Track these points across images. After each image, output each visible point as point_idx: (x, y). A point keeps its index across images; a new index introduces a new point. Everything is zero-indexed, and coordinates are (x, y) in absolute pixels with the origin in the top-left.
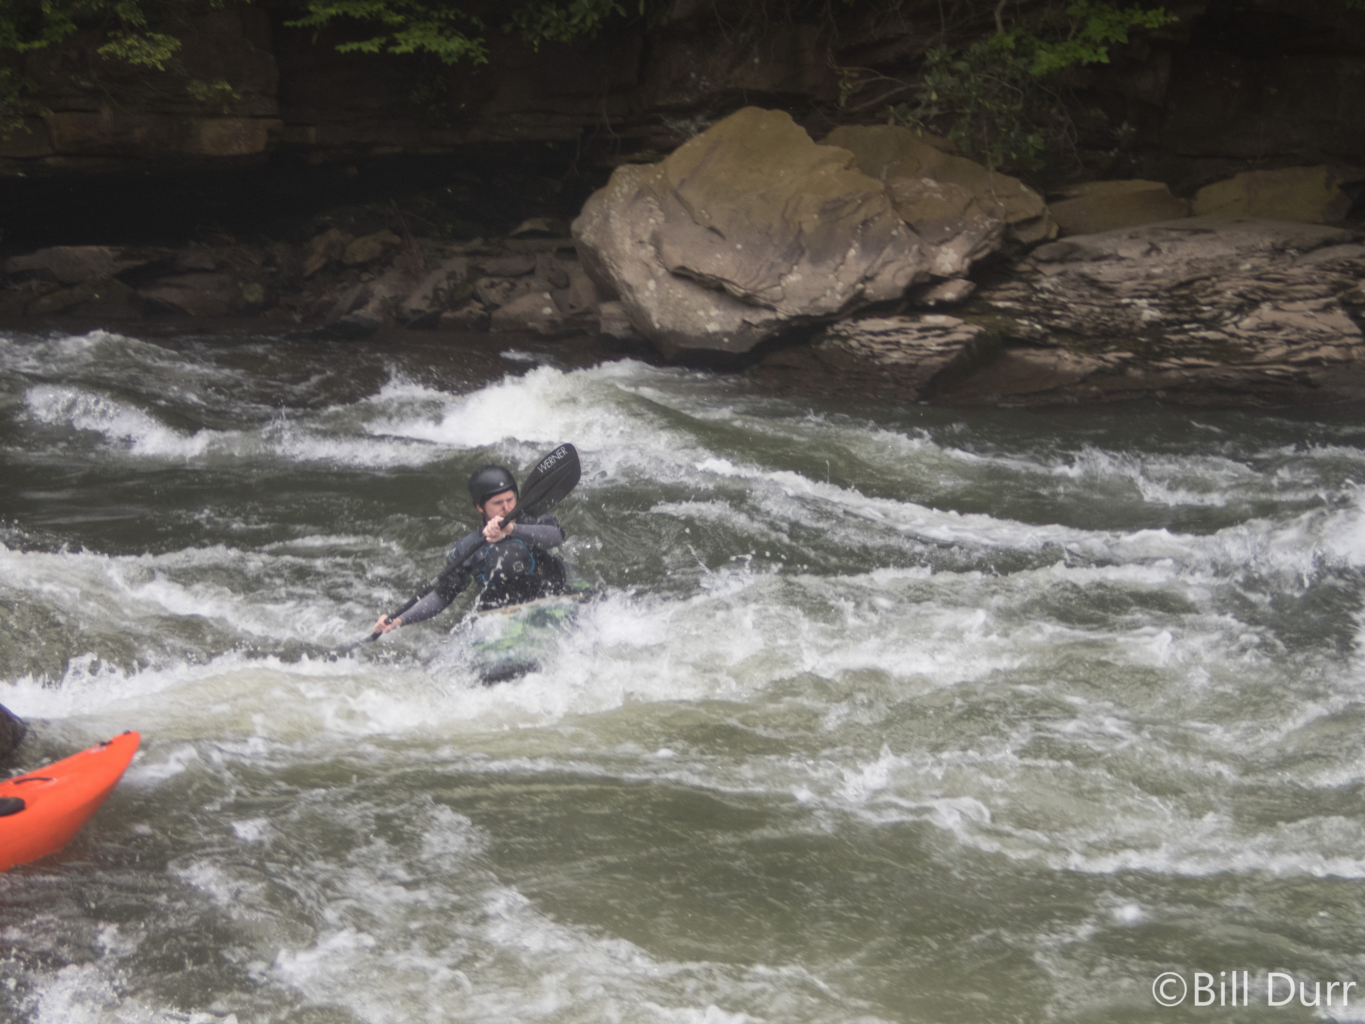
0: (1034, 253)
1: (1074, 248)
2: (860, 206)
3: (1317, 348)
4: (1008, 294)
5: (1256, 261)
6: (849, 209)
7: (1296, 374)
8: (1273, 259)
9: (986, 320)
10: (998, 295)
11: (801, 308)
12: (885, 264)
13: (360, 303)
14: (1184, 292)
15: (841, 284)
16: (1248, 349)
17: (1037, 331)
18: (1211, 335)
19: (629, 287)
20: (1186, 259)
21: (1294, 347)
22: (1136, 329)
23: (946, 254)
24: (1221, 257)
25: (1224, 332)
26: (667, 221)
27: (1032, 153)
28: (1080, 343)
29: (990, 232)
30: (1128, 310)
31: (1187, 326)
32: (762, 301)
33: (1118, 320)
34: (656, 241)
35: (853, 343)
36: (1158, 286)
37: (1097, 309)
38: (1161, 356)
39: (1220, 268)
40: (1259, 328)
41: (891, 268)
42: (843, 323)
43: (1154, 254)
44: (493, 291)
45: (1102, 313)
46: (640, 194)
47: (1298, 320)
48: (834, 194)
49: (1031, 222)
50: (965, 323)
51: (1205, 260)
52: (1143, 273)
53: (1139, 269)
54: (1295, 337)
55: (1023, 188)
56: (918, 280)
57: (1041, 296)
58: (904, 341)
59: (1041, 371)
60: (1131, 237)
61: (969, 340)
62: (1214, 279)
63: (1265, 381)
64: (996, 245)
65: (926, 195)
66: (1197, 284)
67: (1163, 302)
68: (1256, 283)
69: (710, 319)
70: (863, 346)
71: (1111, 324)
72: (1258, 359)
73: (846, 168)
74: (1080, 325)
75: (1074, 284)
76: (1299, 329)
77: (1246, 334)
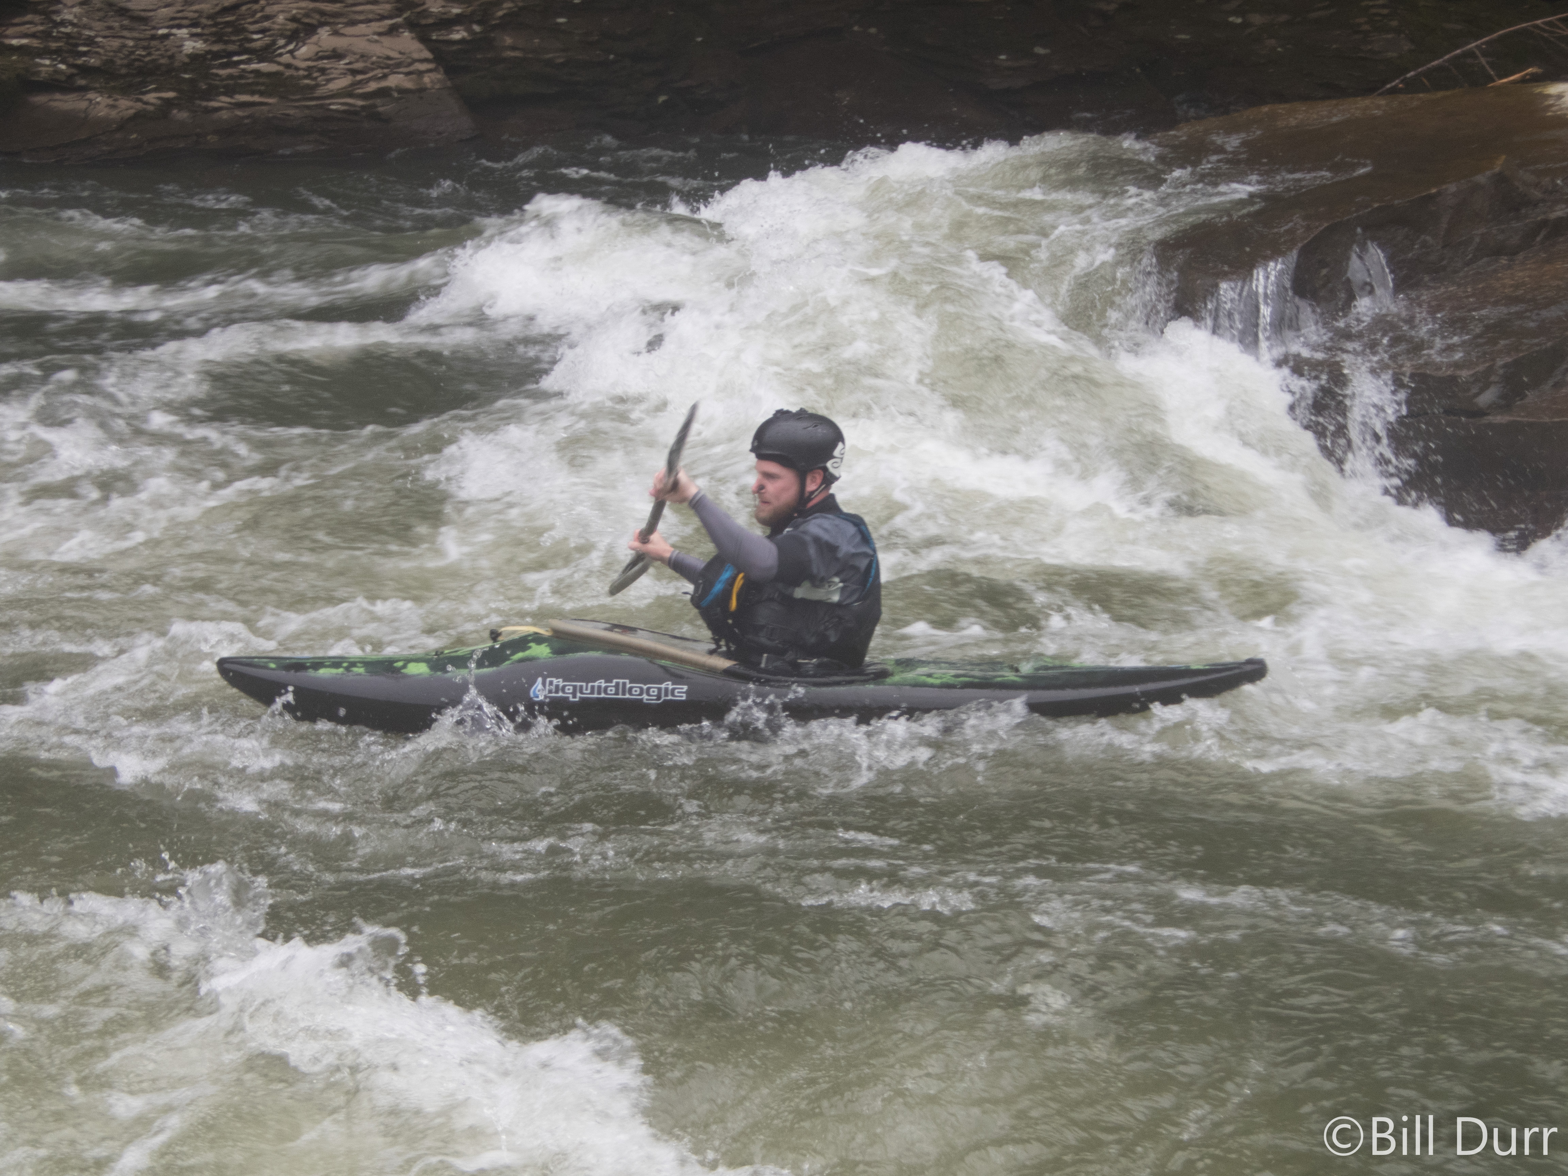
3: (385, 77)
4: (23, 29)
7: (363, 107)
10: (11, 31)
14: (231, 18)
16: (307, 81)
17: (61, 72)
18: (264, 67)
21: (359, 77)
22: (176, 64)
25: (279, 63)
28: (112, 84)
30: (167, 43)
31: (236, 58)
33: (156, 55)
36: (200, 12)
37: (131, 43)
38: (209, 94)
40: (319, 57)
45: (136, 46)
47: (361, 45)
54: (359, 65)
57: (63, 29)
59: (70, 119)
63: (329, 117)
66: (244, 8)
67: (206, 31)
71: (147, 59)
72: (319, 92)
74: (111, 62)
75: (101, 14)
76: (363, 56)
77: (304, 65)
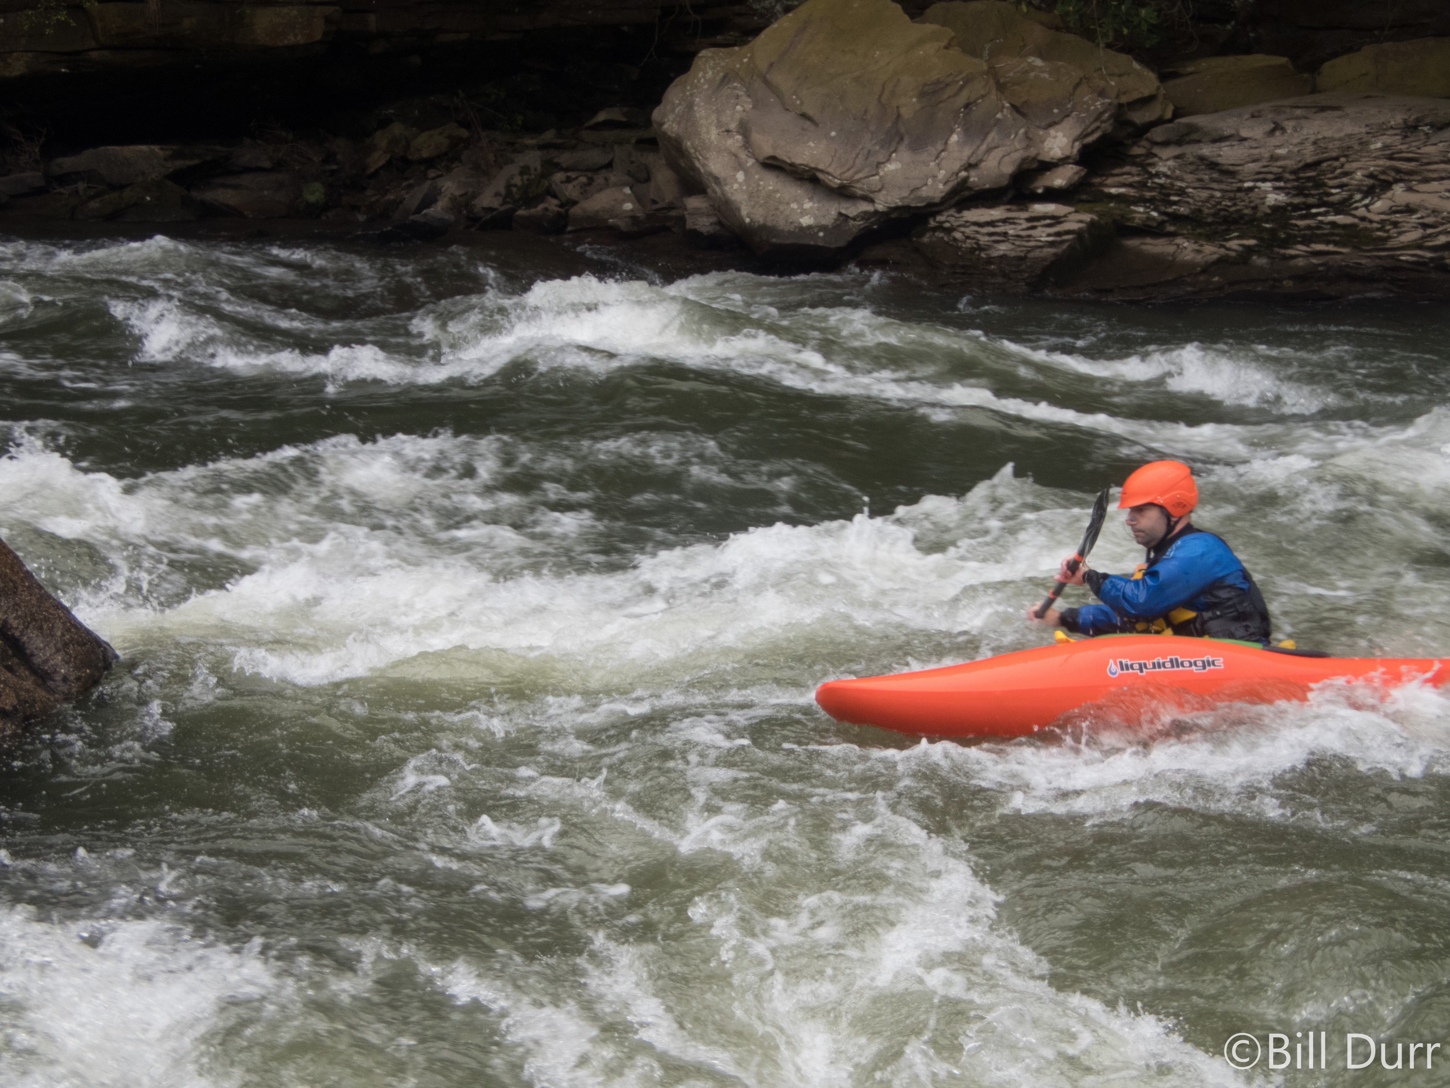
0: (1149, 135)
1: (1192, 129)
2: (962, 88)
4: (1121, 179)
5: (1387, 140)
6: (950, 91)
7: (1432, 259)
8: (1406, 137)
9: (1099, 207)
10: (1110, 181)
11: (902, 199)
12: (989, 150)
13: (429, 201)
14: (1312, 174)
15: (943, 172)
16: (1379, 233)
17: (1153, 219)
18: (1340, 219)
19: (716, 179)
20: (1313, 138)
21: (1429, 231)
22: (1259, 214)
23: (1055, 137)
24: (1350, 136)
25: (1354, 216)
26: (754, 107)
27: (1144, 27)
28: (1199, 231)
29: (1102, 113)
30: (1251, 195)
31: (1314, 211)
32: (859, 192)
33: (1240, 205)
34: (744, 129)
35: (958, 235)
36: (1284, 168)
37: (1218, 194)
38: (1287, 243)
39: (1349, 148)
40: (1392, 211)
41: (997, 154)
42: (946, 214)
43: (1278, 133)
44: (570, 186)
45: (1223, 197)
46: (725, 80)
47: (1433, 201)
48: (934, 76)
49: (1146, 101)
50: (1076, 212)
51: (1332, 139)
52: (1267, 155)
53: (1262, 150)
54: (1430, 220)
55: (1136, 66)
56: (1025, 166)
57: (1157, 180)
58: (1011, 232)
59: (1159, 261)
60: (1253, 116)
61: (1080, 229)
62: (1343, 160)
63: (1399, 267)
64: (1107, 127)
65: (1032, 74)
66: (1325, 165)
67: (1289, 185)
68: (1389, 163)
69: (804, 213)
70: (968, 237)
71: (1233, 209)
72: (1390, 244)
73: (946, 48)
74: (1200, 211)
75: (1192, 167)
76: (1434, 212)
77: (1377, 218)
